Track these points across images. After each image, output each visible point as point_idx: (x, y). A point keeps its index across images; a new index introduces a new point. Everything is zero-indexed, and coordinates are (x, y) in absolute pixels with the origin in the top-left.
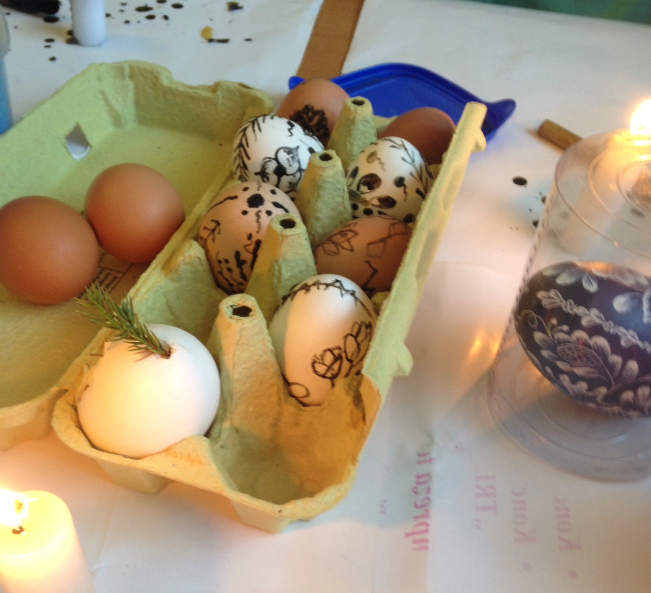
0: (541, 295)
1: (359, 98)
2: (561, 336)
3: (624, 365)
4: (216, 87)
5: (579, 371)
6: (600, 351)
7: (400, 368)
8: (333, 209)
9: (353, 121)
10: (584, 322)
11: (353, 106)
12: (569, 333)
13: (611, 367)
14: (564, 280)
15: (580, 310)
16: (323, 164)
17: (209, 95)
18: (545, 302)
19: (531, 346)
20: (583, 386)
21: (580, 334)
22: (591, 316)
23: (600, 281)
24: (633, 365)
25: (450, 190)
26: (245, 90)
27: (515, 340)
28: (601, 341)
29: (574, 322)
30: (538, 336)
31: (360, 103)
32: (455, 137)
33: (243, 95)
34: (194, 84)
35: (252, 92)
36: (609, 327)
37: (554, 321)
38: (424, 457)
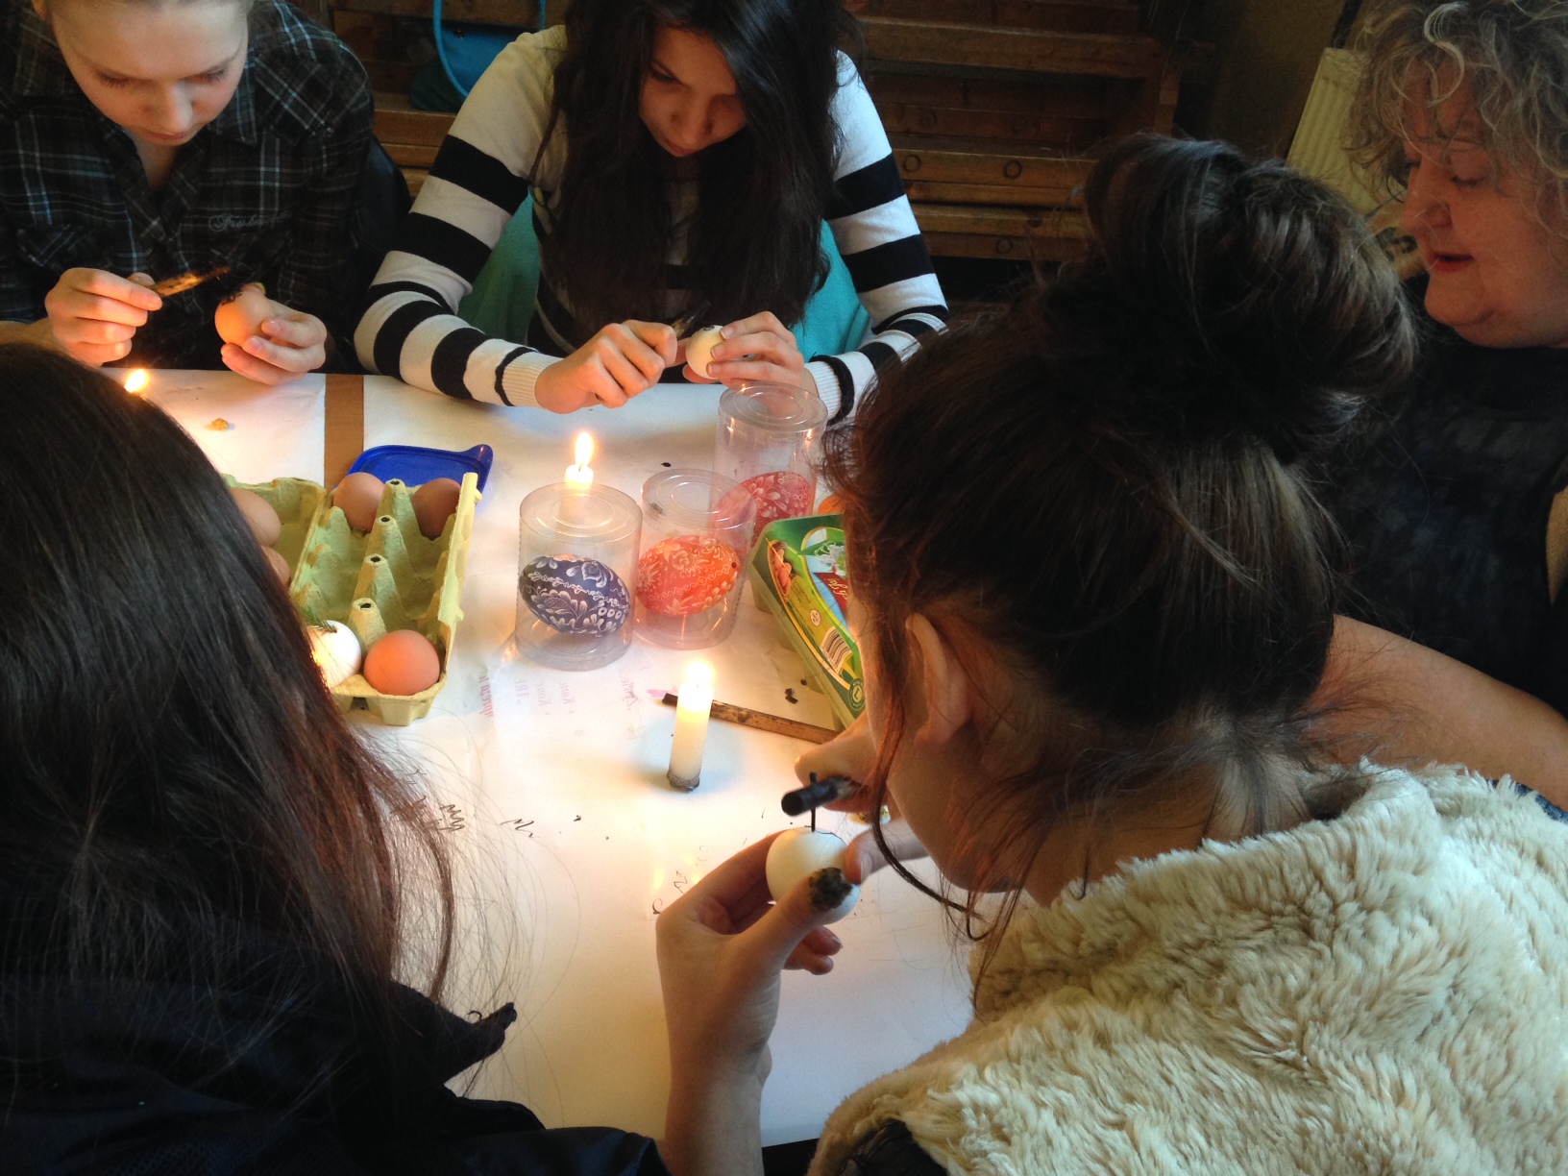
0: (530, 575)
1: (395, 480)
2: (544, 594)
3: (579, 604)
4: (275, 483)
5: (558, 612)
6: (565, 598)
7: (457, 617)
8: (395, 550)
9: (394, 495)
10: (554, 585)
11: (392, 486)
12: (548, 592)
13: (573, 606)
14: (540, 565)
15: (551, 579)
16: (385, 523)
17: (270, 489)
18: (532, 578)
19: (532, 605)
20: (562, 620)
21: (553, 591)
22: (557, 581)
23: (559, 563)
24: (584, 603)
25: (465, 526)
26: (300, 482)
27: (523, 602)
28: (564, 593)
29: (548, 586)
30: (533, 597)
31: (397, 483)
32: (461, 496)
33: (298, 485)
34: (256, 484)
35: (307, 484)
36: (567, 585)
37: (539, 588)
38: (483, 678)
